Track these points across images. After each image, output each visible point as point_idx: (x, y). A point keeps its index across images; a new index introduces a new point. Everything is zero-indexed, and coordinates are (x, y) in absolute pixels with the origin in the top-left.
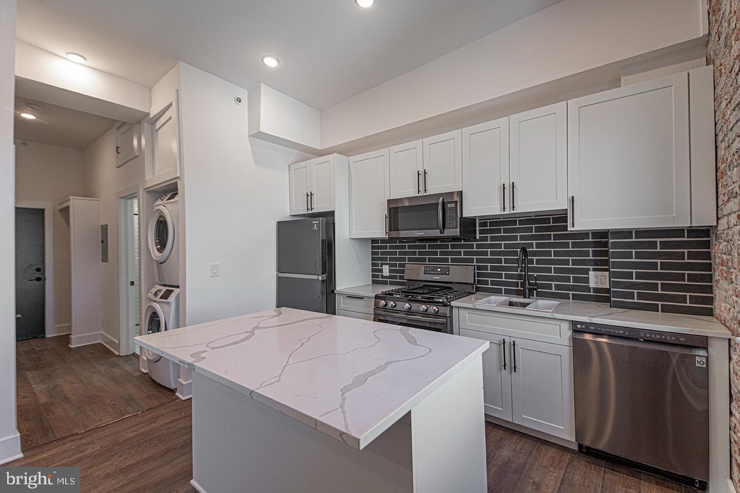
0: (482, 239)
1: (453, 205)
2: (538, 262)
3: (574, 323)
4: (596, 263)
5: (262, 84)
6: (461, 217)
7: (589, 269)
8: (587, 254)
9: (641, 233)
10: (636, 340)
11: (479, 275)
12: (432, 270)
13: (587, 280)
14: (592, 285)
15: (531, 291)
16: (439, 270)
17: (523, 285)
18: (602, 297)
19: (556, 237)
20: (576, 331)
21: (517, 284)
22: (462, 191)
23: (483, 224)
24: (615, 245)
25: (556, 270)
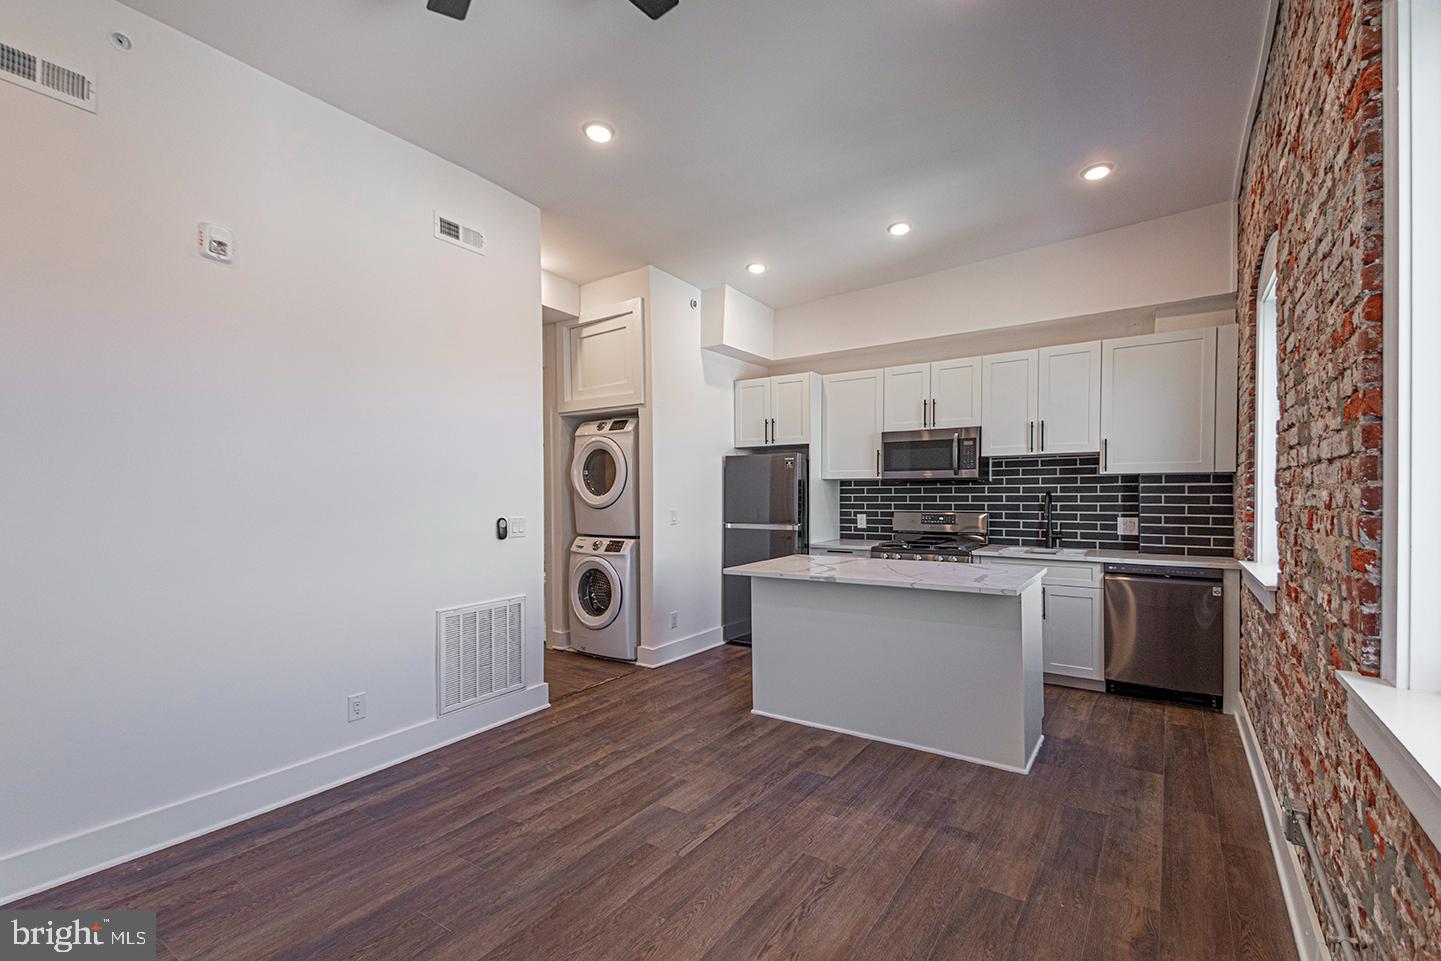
0: (996, 482)
1: (971, 443)
2: (1063, 508)
3: (1106, 565)
4: (1125, 508)
5: (727, 286)
6: (980, 457)
7: (1117, 516)
8: (1115, 499)
9: (1170, 477)
10: (1162, 577)
11: (992, 524)
12: (932, 519)
13: (1115, 527)
14: (1120, 532)
15: (1054, 540)
16: (941, 518)
17: (1045, 534)
18: (1131, 544)
19: (1083, 480)
20: (1106, 573)
21: (1036, 534)
22: (981, 428)
23: (997, 464)
24: (1146, 490)
25: (1083, 517)
